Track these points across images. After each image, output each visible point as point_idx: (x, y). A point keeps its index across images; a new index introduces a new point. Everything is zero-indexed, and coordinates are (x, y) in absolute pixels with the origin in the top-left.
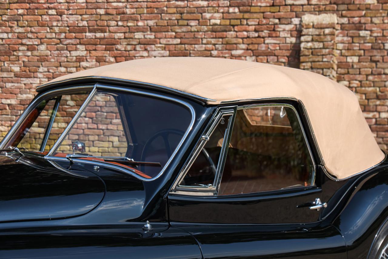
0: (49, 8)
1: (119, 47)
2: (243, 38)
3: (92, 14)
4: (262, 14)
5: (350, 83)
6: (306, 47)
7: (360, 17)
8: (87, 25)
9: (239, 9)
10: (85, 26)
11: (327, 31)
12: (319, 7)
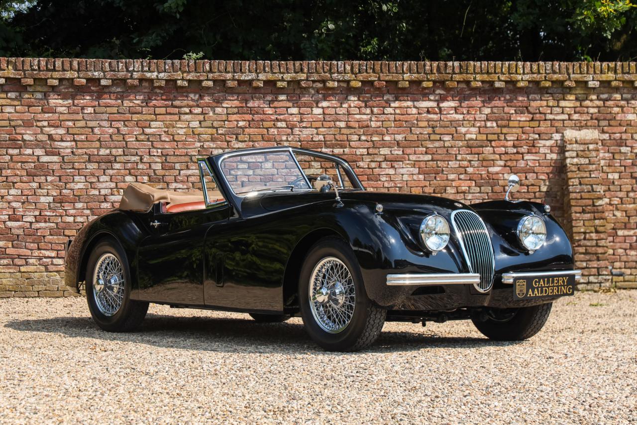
0: (278, 120)
1: (361, 164)
2: (500, 154)
3: (330, 128)
4: (521, 129)
5: (610, 201)
6: (572, 162)
7: (621, 133)
8: (323, 140)
9: (497, 124)
10: (322, 141)
11: (591, 147)
12: (581, 123)
